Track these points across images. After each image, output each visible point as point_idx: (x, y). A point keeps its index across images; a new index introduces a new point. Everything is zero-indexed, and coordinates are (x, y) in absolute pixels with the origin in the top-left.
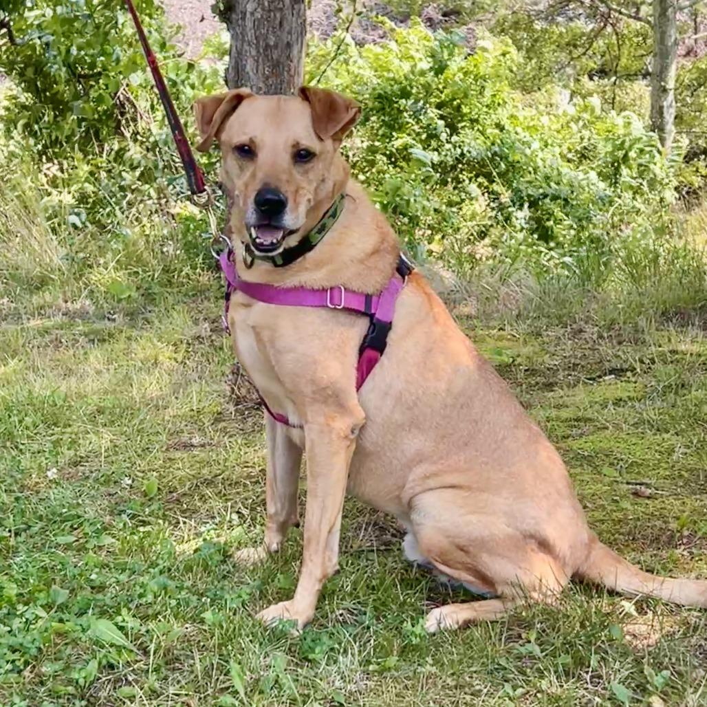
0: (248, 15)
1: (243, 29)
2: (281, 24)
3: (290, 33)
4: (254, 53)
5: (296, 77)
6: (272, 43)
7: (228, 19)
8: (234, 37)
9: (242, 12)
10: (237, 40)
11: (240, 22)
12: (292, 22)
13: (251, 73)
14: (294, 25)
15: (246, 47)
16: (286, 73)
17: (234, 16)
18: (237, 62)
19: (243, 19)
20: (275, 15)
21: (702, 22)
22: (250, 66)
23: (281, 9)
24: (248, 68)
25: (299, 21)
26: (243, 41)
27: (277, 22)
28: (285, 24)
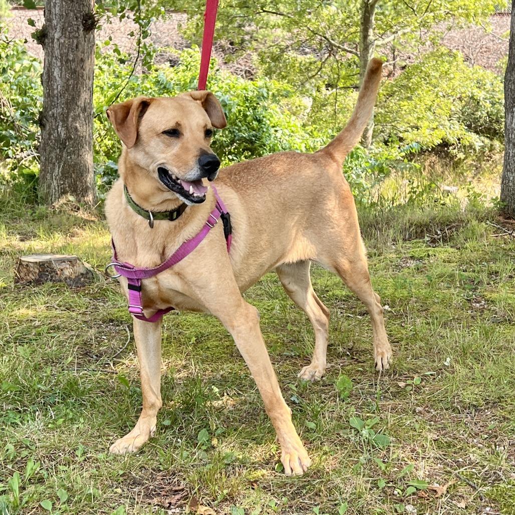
0: (56, 40)
1: (52, 49)
2: (77, 46)
3: (83, 52)
4: (59, 64)
5: (87, 81)
6: (71, 59)
7: (43, 42)
8: (47, 54)
9: (51, 38)
10: (48, 56)
11: (50, 44)
12: (84, 45)
13: (57, 77)
14: (86, 47)
15: (54, 60)
16: (80, 78)
17: (46, 40)
18: (48, 70)
19: (53, 42)
20: (73, 41)
21: (398, 55)
22: (56, 73)
23: (77, 37)
24: (55, 74)
25: (89, 45)
26: (52, 56)
27: (75, 45)
28: (80, 46)
